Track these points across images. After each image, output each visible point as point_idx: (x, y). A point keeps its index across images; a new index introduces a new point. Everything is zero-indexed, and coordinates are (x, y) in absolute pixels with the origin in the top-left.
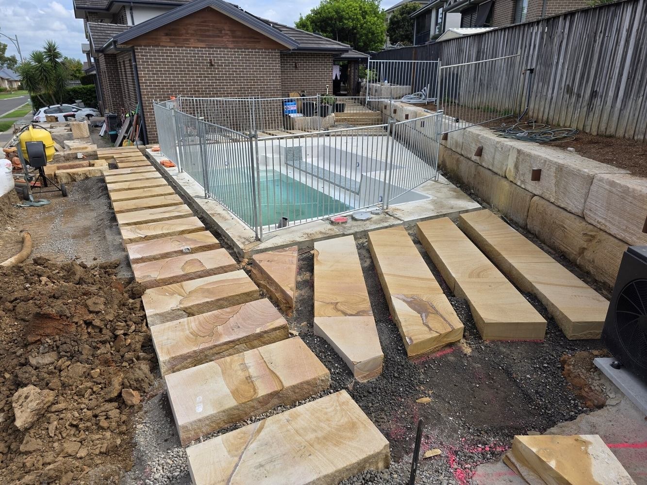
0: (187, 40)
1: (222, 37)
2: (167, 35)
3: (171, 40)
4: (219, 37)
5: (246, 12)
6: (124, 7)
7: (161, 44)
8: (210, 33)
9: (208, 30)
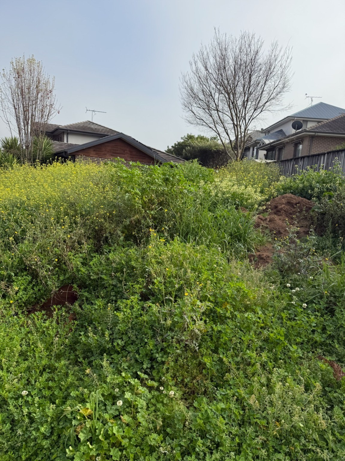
0: (105, 154)
1: (125, 154)
2: (94, 151)
3: (96, 154)
4: (123, 154)
5: (139, 142)
6: (64, 132)
7: (91, 155)
8: (118, 152)
9: (117, 150)
